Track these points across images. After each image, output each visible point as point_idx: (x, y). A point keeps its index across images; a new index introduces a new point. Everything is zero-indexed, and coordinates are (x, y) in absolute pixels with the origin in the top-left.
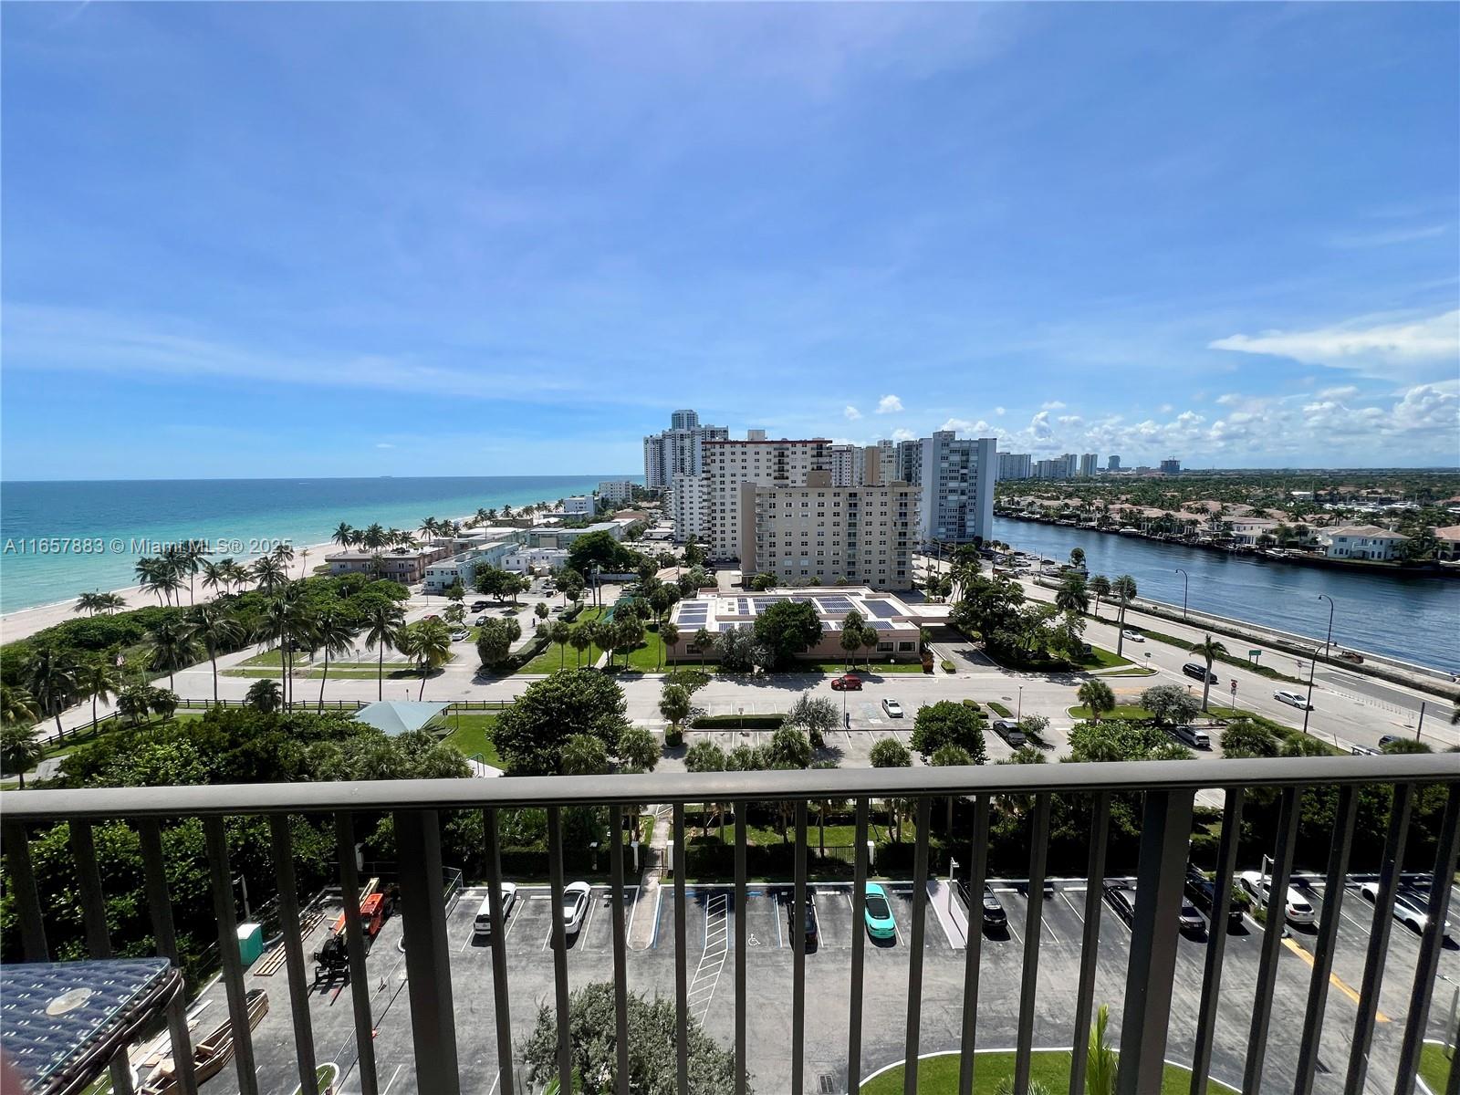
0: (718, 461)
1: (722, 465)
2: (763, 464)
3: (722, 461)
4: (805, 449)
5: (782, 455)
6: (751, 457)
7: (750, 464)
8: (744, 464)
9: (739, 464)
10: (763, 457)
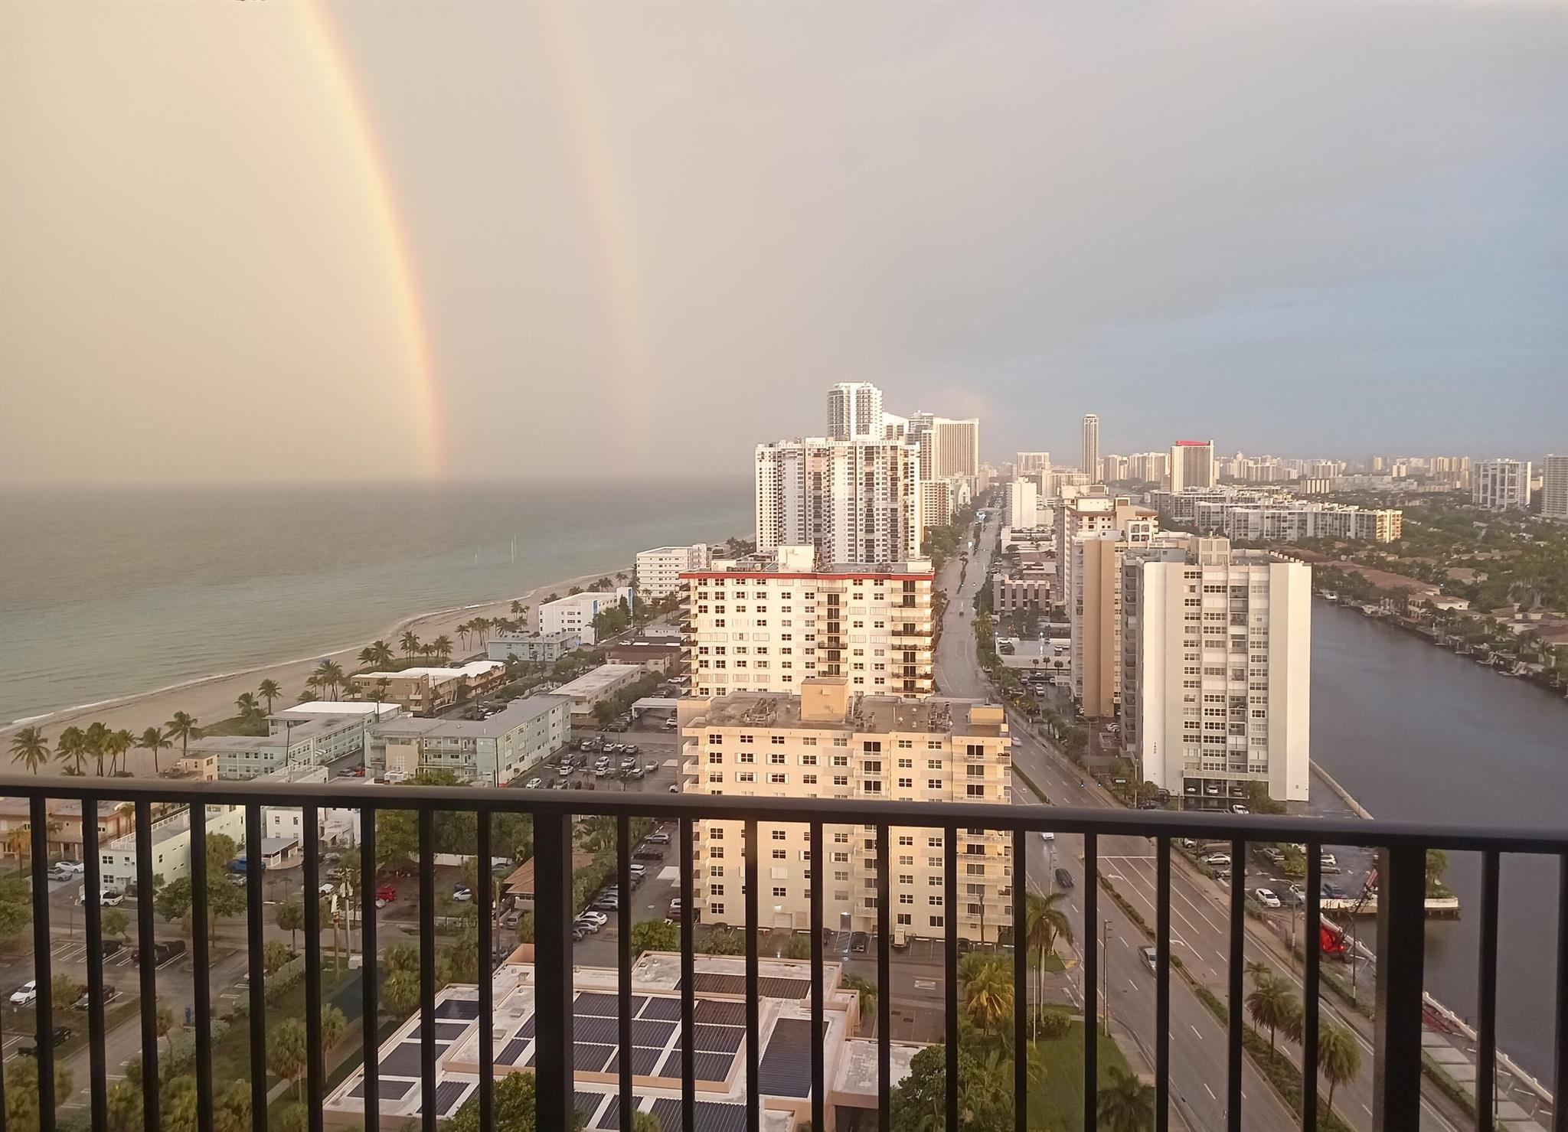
0: (712, 609)
1: (720, 616)
2: (798, 615)
3: (720, 609)
4: (879, 589)
5: (833, 599)
6: (774, 602)
7: (774, 616)
8: (762, 616)
9: (752, 615)
10: (798, 600)
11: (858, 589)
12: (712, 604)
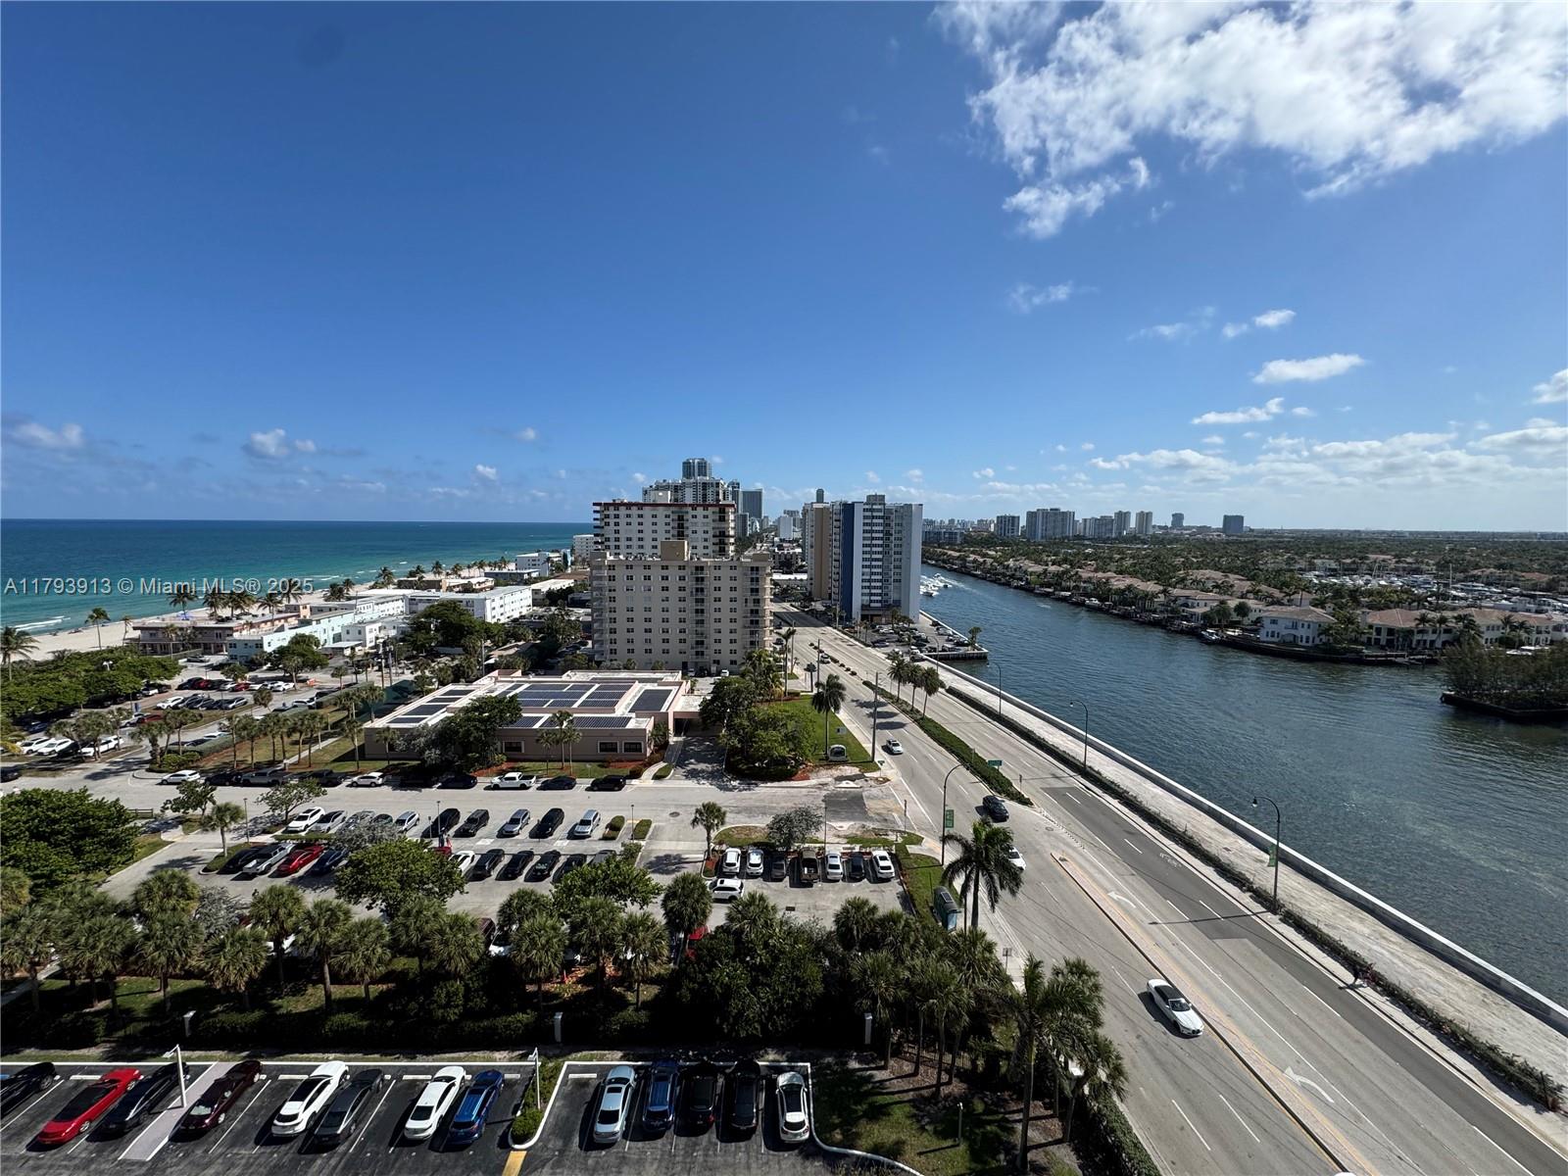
0: (612, 524)
1: (616, 528)
2: (661, 527)
3: (617, 524)
4: (706, 513)
5: (681, 518)
6: (648, 520)
7: (647, 527)
9: (635, 527)
10: (661, 520)
11: (694, 513)
12: (612, 521)
